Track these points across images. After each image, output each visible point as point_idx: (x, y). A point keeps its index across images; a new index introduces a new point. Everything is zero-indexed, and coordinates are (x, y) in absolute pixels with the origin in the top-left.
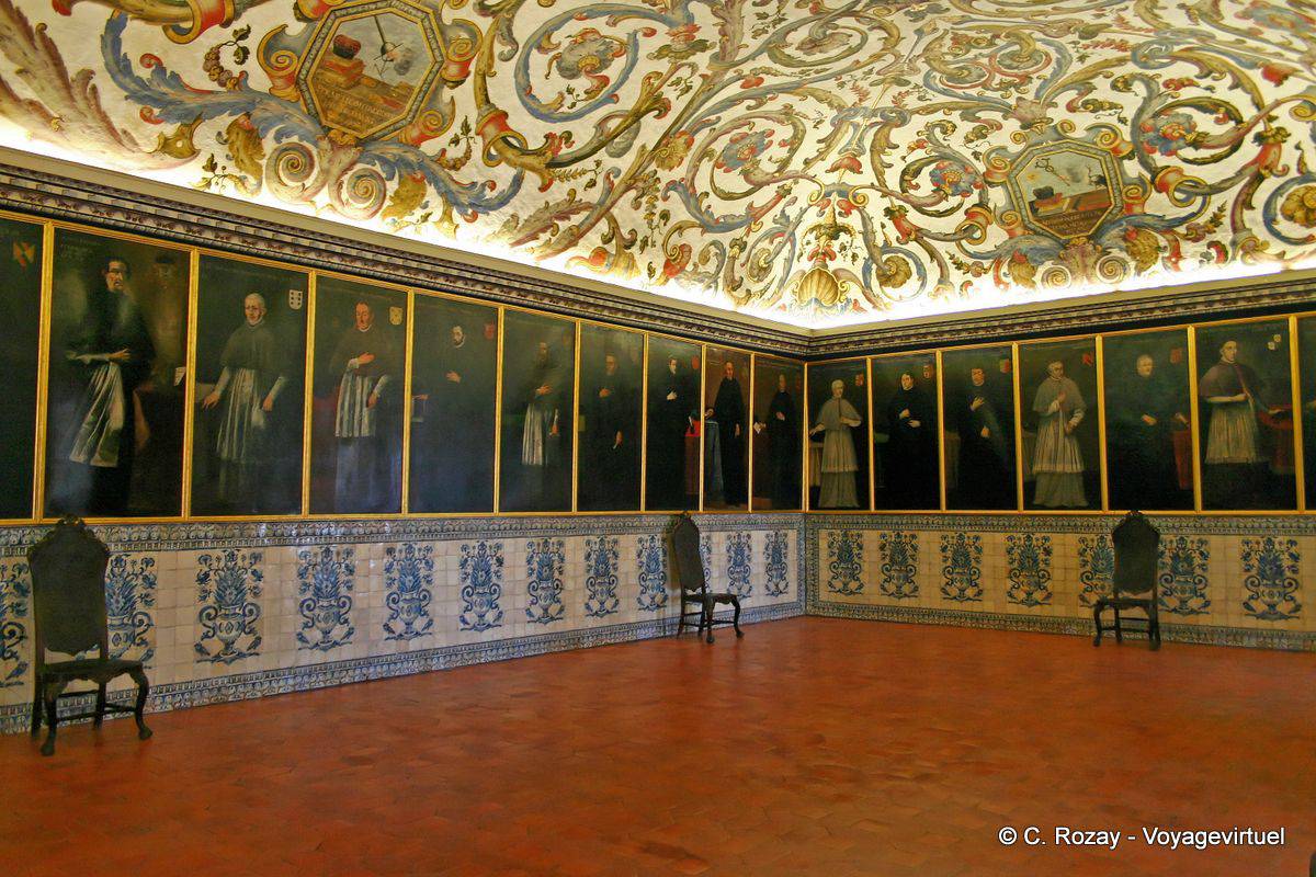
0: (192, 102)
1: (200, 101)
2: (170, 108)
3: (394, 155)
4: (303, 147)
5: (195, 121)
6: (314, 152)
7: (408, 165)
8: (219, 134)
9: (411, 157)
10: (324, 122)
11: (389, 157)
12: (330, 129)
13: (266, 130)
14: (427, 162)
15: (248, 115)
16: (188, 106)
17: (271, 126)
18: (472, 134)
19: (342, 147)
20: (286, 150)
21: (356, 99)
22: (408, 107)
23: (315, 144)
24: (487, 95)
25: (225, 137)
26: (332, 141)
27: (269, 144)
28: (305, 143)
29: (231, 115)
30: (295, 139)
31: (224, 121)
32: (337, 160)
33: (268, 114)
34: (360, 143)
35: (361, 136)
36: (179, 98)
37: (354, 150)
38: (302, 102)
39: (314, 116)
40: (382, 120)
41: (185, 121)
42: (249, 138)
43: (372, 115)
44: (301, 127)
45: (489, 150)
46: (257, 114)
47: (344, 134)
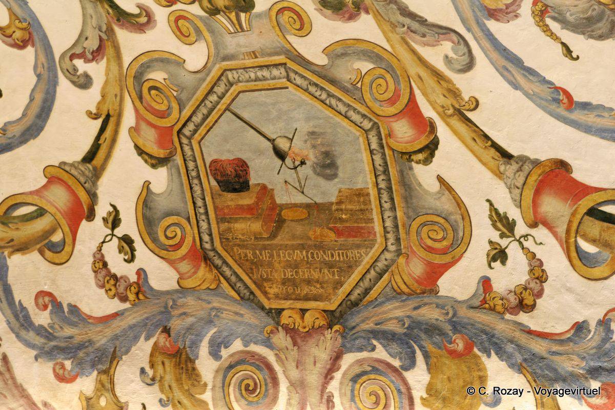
0: (102, 338)
1: (109, 332)
2: (81, 354)
3: (400, 320)
4: (253, 354)
5: (111, 362)
6: (271, 357)
7: (432, 330)
8: (143, 371)
9: (430, 314)
10: (267, 304)
11: (392, 326)
12: (280, 312)
13: (195, 344)
14: (463, 312)
15: (167, 331)
16: (98, 345)
17: (199, 337)
18: (521, 228)
19: (309, 334)
20: (231, 367)
21: (294, 247)
22: (378, 227)
23: (268, 344)
24: (496, 146)
25: (150, 373)
26: (290, 331)
27: (206, 366)
28: (253, 348)
29: (147, 338)
30: (237, 345)
31: (143, 349)
32: (309, 361)
33: (190, 320)
34: (333, 318)
35: (332, 307)
36: (86, 338)
37: (328, 334)
38: (224, 284)
39: (249, 299)
40: (350, 267)
41: (100, 366)
42: (178, 365)
43: (330, 266)
44: (240, 323)
45: (577, 248)
46: (176, 324)
47: (303, 311)
